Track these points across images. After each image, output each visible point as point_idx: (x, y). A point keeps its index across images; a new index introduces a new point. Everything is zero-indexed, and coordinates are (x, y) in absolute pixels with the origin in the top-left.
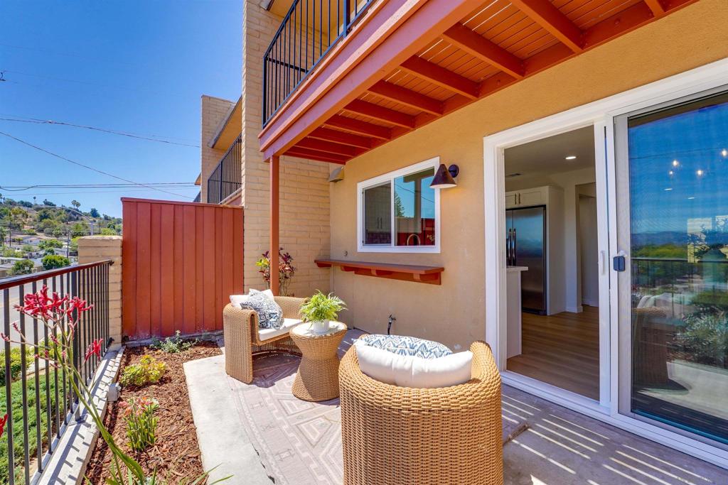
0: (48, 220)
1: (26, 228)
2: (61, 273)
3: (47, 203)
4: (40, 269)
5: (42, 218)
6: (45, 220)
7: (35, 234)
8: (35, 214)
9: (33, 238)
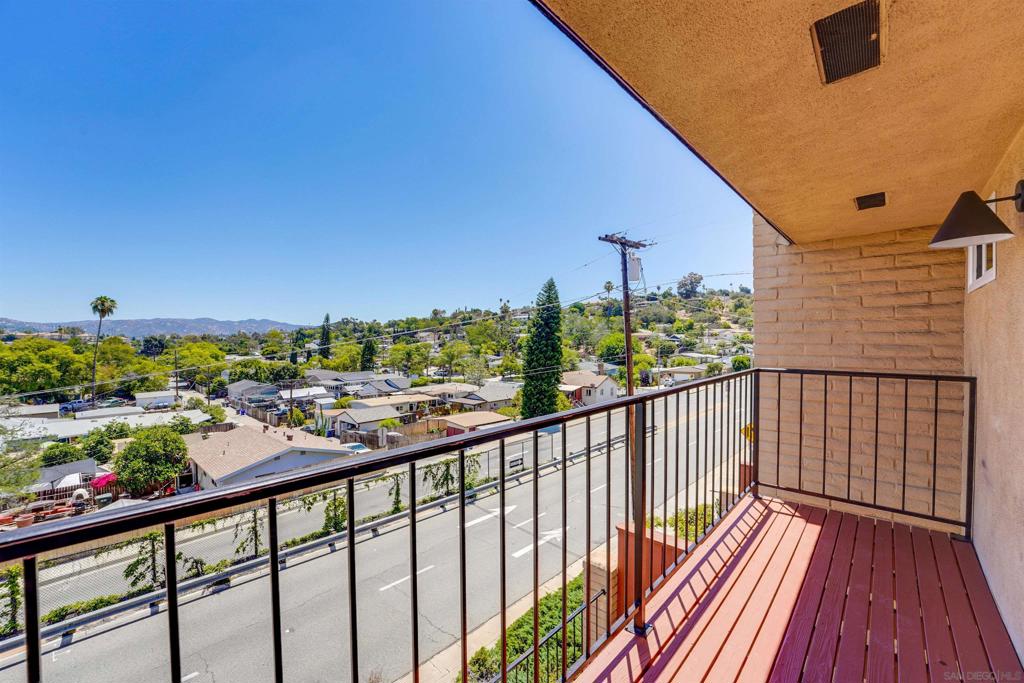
0: (742, 309)
1: (723, 320)
2: (746, 374)
3: (742, 290)
4: (729, 370)
5: (738, 307)
6: (739, 310)
7: (729, 327)
8: (730, 303)
9: (728, 332)
